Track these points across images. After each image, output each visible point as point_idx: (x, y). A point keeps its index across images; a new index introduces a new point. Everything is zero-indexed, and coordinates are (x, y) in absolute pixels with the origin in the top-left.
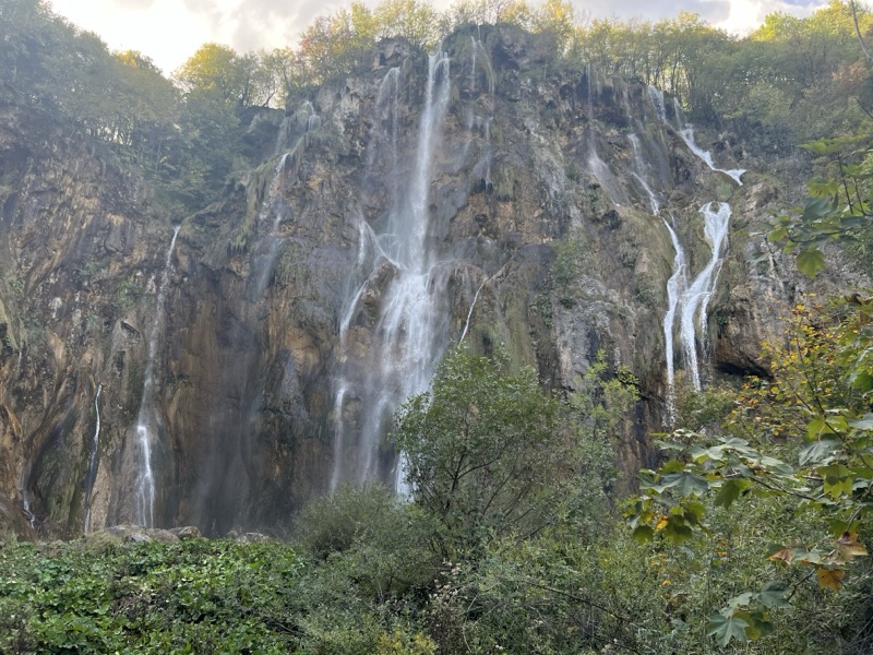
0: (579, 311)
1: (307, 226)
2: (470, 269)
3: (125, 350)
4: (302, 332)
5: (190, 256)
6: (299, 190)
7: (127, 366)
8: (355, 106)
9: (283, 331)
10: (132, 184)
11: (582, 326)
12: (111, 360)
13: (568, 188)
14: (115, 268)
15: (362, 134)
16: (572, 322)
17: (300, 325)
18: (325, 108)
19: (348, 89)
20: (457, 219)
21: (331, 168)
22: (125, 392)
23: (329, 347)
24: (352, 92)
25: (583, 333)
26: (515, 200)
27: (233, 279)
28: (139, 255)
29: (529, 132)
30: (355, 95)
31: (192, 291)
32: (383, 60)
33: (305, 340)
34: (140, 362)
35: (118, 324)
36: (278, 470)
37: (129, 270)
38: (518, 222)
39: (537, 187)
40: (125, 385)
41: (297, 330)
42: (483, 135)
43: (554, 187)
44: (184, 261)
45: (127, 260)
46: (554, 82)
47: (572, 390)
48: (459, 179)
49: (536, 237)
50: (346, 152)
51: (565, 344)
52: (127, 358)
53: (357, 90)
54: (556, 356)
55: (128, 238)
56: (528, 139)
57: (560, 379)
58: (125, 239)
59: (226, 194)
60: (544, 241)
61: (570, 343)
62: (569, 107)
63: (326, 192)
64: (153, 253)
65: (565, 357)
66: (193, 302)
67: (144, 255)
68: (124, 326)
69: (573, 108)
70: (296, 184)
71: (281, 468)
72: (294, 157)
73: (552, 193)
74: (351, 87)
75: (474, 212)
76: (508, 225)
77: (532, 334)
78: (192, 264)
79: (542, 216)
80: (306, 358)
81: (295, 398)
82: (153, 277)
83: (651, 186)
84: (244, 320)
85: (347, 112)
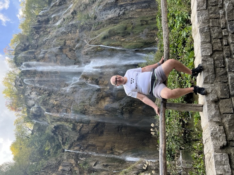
0: (98, 14)
1: (68, 104)
2: (84, 49)
3: (102, 164)
4: (100, 102)
5: (75, 146)
6: (57, 108)
7: (108, 163)
9: (99, 109)
10: (50, 164)
11: (102, 13)
12: (105, 169)
13: (64, 27)
14: (76, 169)
16: (100, 16)
17: (98, 103)
20: (70, 57)
21: (51, 98)
22: (115, 163)
23: (105, 93)
25: (104, 12)
26: (66, 40)
27: (83, 129)
28: (73, 161)
29: (47, 40)
30: (30, 93)
31: (85, 146)
34: (106, 160)
35: (94, 167)
36: (140, 108)
37: (77, 165)
38: (72, 39)
39: (62, 35)
40: (113, 164)
41: (99, 104)
42: (46, 52)
43: (63, 30)
44: (76, 148)
45: (74, 165)
47: (119, 13)
48: (58, 58)
49: (77, 34)
51: (106, 17)
52: (105, 164)
53: (29, 92)
54: (110, 19)
55: (67, 164)
56: (49, 40)
57: (116, 17)
58: (67, 165)
59: (57, 135)
60: (78, 32)
61: (106, 16)
63: (58, 99)
64: (72, 158)
65: (110, 16)
66: (89, 145)
67: (73, 160)
68: (95, 165)
70: (55, 109)
71: (139, 106)
72: (47, 109)
73: (65, 30)
74: (28, 94)
75: (68, 52)
76: (72, 42)
77: (103, 27)
78: (77, 146)
79: (71, 33)
80: (108, 101)
81: (119, 103)
82: (80, 158)
83: (66, 10)
84: (95, 124)
85: (35, 95)
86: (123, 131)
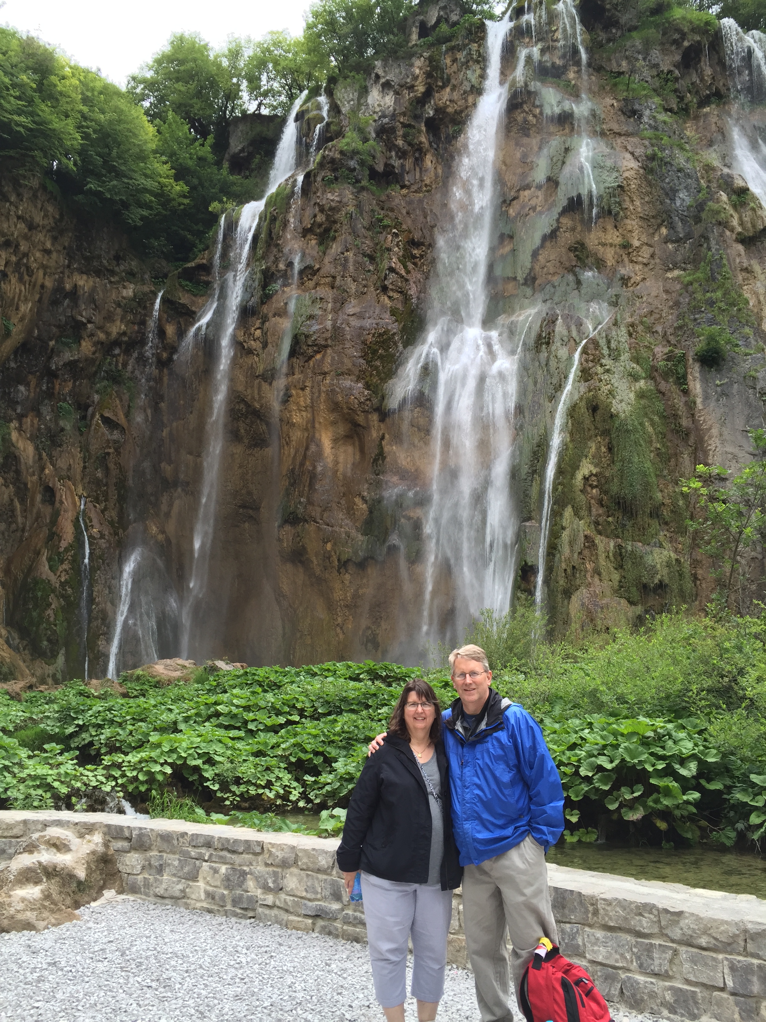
1: (334, 273)
3: (109, 451)
4: (337, 417)
5: (179, 324)
6: (320, 225)
7: (113, 472)
8: (389, 100)
12: (93, 465)
14: (88, 344)
15: (400, 142)
17: (334, 408)
18: (345, 109)
19: (378, 77)
20: (543, 251)
24: (383, 80)
30: (388, 84)
32: (424, 31)
33: (342, 429)
35: (97, 417)
37: (105, 347)
41: (330, 415)
44: (171, 332)
45: (101, 334)
46: (675, 42)
49: (658, 269)
50: (380, 168)
52: (112, 461)
53: (389, 77)
55: (100, 304)
58: (97, 306)
60: (669, 275)
62: (695, 78)
64: (132, 322)
68: (107, 421)
69: (702, 80)
70: (315, 216)
74: (380, 72)
75: (568, 240)
78: (182, 336)
79: (666, 240)
82: (135, 355)
84: (257, 406)
85: (378, 109)
86: (247, 525)
